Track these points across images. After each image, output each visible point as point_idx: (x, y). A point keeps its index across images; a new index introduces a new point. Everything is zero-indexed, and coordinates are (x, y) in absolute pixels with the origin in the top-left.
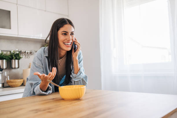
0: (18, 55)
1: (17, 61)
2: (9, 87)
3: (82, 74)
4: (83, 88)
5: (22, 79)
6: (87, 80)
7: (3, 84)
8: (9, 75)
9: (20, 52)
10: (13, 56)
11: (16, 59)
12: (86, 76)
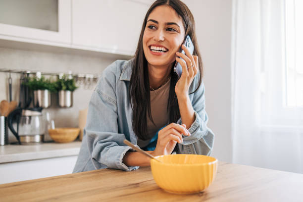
0: (71, 82)
1: (69, 93)
2: (53, 141)
3: (201, 129)
4: (212, 165)
5: (77, 127)
6: (211, 143)
7: (42, 137)
8: (55, 120)
9: (76, 77)
10: (63, 84)
11: (68, 89)
12: (209, 133)
